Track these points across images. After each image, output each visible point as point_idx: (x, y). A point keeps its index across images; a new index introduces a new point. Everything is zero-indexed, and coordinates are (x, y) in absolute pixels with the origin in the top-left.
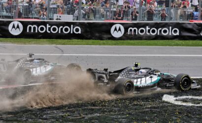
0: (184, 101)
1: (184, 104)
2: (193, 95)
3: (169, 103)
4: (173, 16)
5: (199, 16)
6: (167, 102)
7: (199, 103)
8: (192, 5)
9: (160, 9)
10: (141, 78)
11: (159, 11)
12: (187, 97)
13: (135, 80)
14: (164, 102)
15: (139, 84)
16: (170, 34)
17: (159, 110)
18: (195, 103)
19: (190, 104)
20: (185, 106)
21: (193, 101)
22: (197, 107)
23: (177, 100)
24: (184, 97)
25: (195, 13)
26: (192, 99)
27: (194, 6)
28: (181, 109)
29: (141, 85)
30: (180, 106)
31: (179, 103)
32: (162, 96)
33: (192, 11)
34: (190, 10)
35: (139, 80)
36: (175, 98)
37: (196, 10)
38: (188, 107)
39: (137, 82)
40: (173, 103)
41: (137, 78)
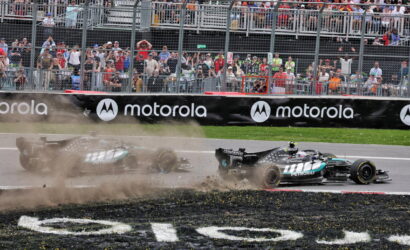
0: (56, 226)
1: (55, 232)
2: (71, 216)
3: (29, 230)
4: (37, 81)
5: (81, 83)
6: (25, 229)
7: (81, 230)
8: (69, 65)
9: (14, 69)
10: (297, 163)
11: (13, 73)
12: (61, 220)
13: (287, 167)
14: (21, 228)
15: (292, 172)
16: (32, 112)
17: (11, 243)
18: (73, 230)
19: (65, 232)
20: (56, 235)
21: (70, 226)
22: (77, 236)
23: (42, 225)
24: (55, 220)
25: (75, 79)
26: (69, 223)
27: (74, 66)
28: (50, 241)
29: (295, 174)
30: (48, 235)
31: (47, 230)
32: (18, 218)
33: (69, 74)
34: (66, 73)
35: (294, 166)
36: (40, 222)
37: (76, 73)
38: (61, 237)
39: (289, 169)
40: (36, 229)
41: (291, 164)
